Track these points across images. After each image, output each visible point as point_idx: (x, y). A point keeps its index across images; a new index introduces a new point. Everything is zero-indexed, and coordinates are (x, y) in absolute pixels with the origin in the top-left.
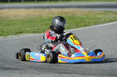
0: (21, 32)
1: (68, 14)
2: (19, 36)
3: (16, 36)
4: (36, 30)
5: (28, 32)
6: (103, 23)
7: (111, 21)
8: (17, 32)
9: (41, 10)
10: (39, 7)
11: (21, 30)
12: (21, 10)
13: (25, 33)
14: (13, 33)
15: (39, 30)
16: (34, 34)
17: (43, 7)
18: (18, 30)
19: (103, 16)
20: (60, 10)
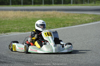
0: (9, 31)
1: (50, 16)
2: (8, 34)
3: (5, 34)
4: (22, 29)
5: (15, 31)
6: (79, 24)
7: (86, 22)
8: (6, 31)
9: (26, 12)
10: (25, 10)
11: (9, 29)
12: (9, 12)
13: (13, 32)
14: (2, 31)
15: (24, 29)
16: (20, 32)
17: (28, 10)
18: (6, 29)
19: (79, 18)
20: (42, 12)
